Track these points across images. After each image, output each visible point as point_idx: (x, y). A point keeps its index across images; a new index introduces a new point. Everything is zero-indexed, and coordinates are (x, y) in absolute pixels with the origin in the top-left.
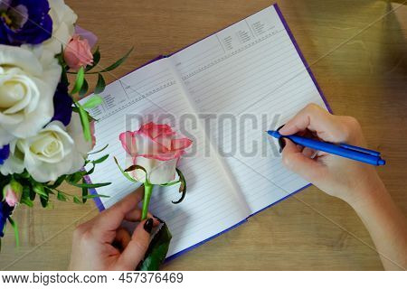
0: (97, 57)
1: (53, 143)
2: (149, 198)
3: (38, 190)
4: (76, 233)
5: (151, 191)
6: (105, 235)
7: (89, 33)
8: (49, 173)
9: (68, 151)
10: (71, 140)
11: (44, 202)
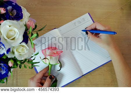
0: (36, 26)
1: (23, 49)
2: (50, 69)
3: (18, 63)
4: (29, 81)
5: (51, 67)
6: (38, 80)
7: (34, 20)
8: (22, 58)
9: (27, 52)
10: (28, 48)
11: (20, 67)
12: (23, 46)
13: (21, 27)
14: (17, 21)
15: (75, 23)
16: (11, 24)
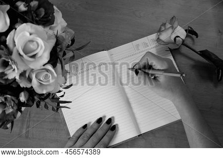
0: (73, 41)
10: (55, 75)
12: (47, 70)
13: (49, 38)
14: (44, 27)
15: (138, 46)
16: (32, 31)
